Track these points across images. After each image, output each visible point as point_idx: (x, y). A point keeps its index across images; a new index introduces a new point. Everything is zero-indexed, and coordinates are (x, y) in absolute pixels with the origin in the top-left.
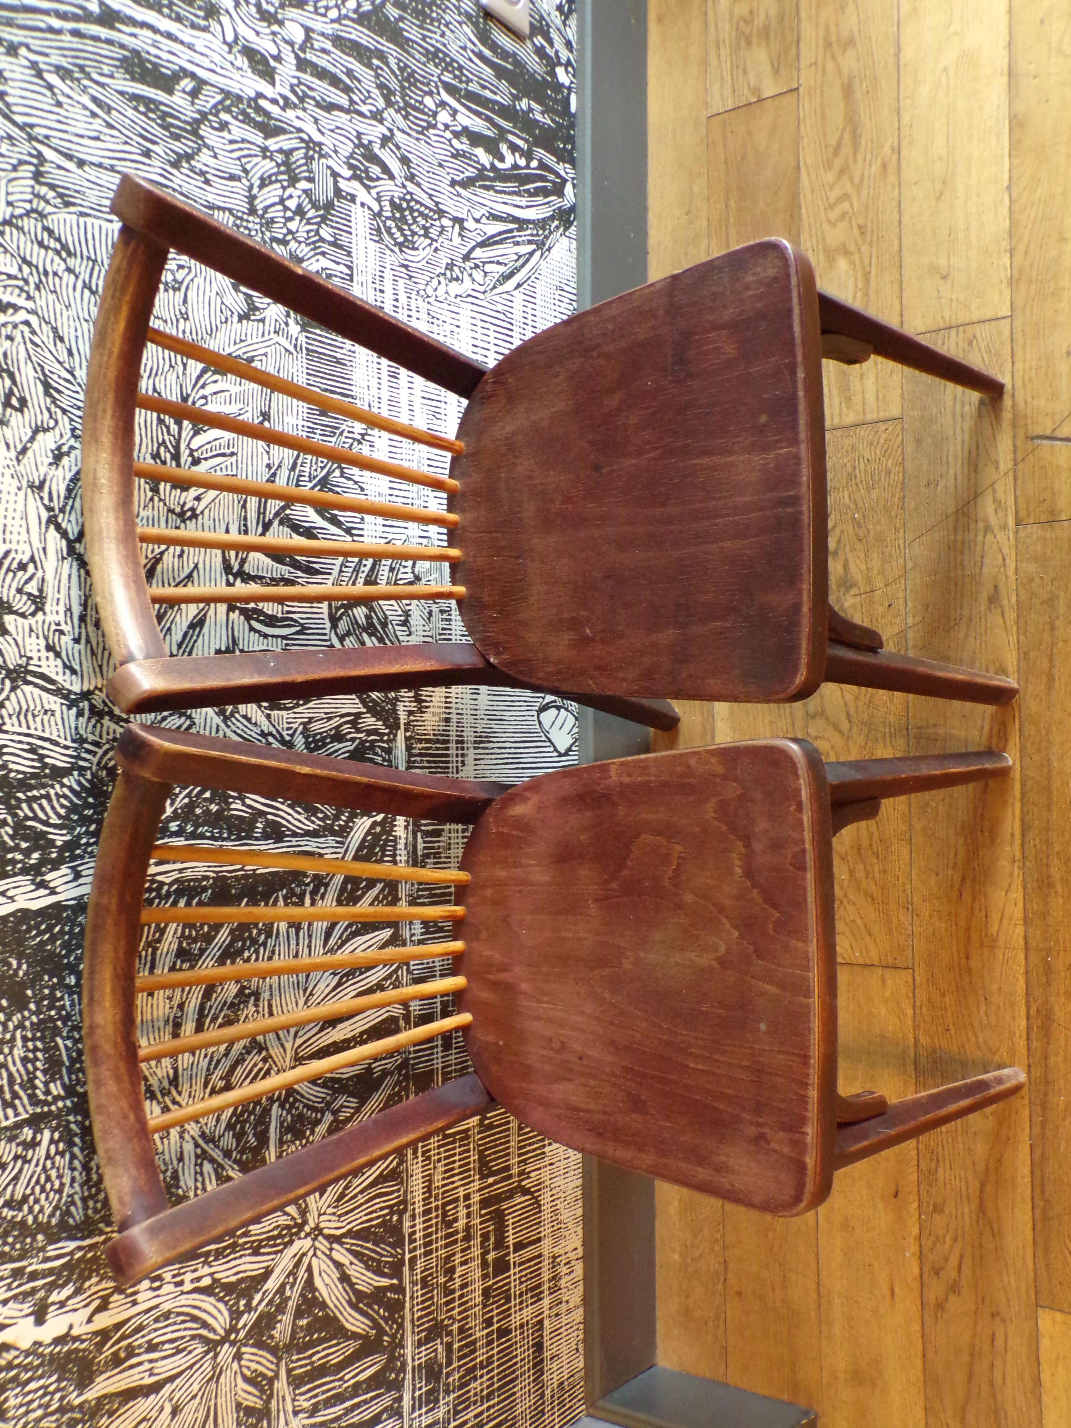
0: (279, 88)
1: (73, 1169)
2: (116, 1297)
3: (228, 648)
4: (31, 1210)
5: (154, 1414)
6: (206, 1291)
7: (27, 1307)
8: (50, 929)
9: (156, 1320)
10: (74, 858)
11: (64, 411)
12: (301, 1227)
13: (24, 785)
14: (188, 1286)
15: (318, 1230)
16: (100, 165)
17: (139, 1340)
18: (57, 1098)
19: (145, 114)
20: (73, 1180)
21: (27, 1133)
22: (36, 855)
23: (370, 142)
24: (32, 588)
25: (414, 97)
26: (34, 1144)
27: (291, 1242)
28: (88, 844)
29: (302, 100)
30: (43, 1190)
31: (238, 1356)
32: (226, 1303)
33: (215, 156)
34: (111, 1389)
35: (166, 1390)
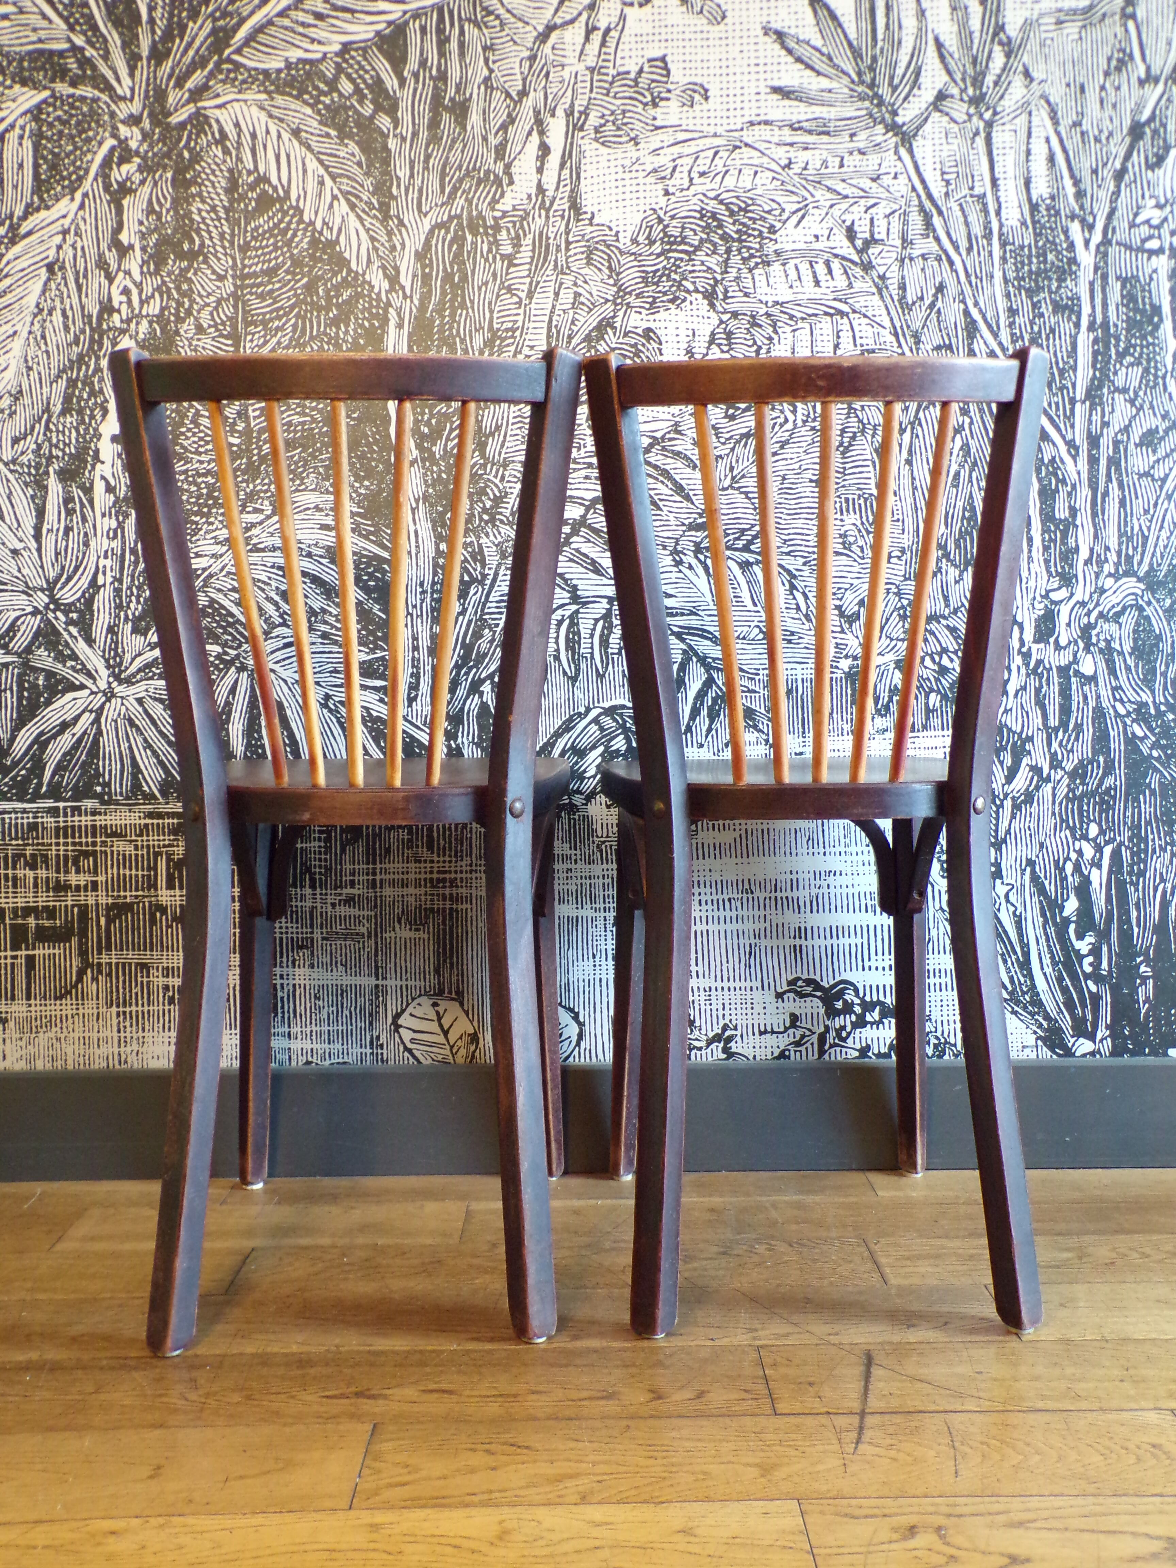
0: (1035, 647)
1: (209, 463)
2: (112, 498)
3: (579, 597)
4: (189, 430)
5: (20, 534)
6: (93, 583)
8: (376, 442)
9: (86, 534)
10: (423, 460)
11: (733, 449)
12: (117, 677)
14: (102, 562)
15: (110, 695)
16: (913, 478)
17: (76, 518)
18: (260, 448)
19: (964, 517)
20: (202, 462)
21: (241, 426)
22: (426, 430)
23: (1029, 753)
25: (1090, 808)
27: (108, 667)
28: (432, 472)
29: (1035, 671)
30: (201, 439)
31: (36, 612)
32: (79, 600)
33: (957, 582)
34: (49, 498)
35: (33, 545)
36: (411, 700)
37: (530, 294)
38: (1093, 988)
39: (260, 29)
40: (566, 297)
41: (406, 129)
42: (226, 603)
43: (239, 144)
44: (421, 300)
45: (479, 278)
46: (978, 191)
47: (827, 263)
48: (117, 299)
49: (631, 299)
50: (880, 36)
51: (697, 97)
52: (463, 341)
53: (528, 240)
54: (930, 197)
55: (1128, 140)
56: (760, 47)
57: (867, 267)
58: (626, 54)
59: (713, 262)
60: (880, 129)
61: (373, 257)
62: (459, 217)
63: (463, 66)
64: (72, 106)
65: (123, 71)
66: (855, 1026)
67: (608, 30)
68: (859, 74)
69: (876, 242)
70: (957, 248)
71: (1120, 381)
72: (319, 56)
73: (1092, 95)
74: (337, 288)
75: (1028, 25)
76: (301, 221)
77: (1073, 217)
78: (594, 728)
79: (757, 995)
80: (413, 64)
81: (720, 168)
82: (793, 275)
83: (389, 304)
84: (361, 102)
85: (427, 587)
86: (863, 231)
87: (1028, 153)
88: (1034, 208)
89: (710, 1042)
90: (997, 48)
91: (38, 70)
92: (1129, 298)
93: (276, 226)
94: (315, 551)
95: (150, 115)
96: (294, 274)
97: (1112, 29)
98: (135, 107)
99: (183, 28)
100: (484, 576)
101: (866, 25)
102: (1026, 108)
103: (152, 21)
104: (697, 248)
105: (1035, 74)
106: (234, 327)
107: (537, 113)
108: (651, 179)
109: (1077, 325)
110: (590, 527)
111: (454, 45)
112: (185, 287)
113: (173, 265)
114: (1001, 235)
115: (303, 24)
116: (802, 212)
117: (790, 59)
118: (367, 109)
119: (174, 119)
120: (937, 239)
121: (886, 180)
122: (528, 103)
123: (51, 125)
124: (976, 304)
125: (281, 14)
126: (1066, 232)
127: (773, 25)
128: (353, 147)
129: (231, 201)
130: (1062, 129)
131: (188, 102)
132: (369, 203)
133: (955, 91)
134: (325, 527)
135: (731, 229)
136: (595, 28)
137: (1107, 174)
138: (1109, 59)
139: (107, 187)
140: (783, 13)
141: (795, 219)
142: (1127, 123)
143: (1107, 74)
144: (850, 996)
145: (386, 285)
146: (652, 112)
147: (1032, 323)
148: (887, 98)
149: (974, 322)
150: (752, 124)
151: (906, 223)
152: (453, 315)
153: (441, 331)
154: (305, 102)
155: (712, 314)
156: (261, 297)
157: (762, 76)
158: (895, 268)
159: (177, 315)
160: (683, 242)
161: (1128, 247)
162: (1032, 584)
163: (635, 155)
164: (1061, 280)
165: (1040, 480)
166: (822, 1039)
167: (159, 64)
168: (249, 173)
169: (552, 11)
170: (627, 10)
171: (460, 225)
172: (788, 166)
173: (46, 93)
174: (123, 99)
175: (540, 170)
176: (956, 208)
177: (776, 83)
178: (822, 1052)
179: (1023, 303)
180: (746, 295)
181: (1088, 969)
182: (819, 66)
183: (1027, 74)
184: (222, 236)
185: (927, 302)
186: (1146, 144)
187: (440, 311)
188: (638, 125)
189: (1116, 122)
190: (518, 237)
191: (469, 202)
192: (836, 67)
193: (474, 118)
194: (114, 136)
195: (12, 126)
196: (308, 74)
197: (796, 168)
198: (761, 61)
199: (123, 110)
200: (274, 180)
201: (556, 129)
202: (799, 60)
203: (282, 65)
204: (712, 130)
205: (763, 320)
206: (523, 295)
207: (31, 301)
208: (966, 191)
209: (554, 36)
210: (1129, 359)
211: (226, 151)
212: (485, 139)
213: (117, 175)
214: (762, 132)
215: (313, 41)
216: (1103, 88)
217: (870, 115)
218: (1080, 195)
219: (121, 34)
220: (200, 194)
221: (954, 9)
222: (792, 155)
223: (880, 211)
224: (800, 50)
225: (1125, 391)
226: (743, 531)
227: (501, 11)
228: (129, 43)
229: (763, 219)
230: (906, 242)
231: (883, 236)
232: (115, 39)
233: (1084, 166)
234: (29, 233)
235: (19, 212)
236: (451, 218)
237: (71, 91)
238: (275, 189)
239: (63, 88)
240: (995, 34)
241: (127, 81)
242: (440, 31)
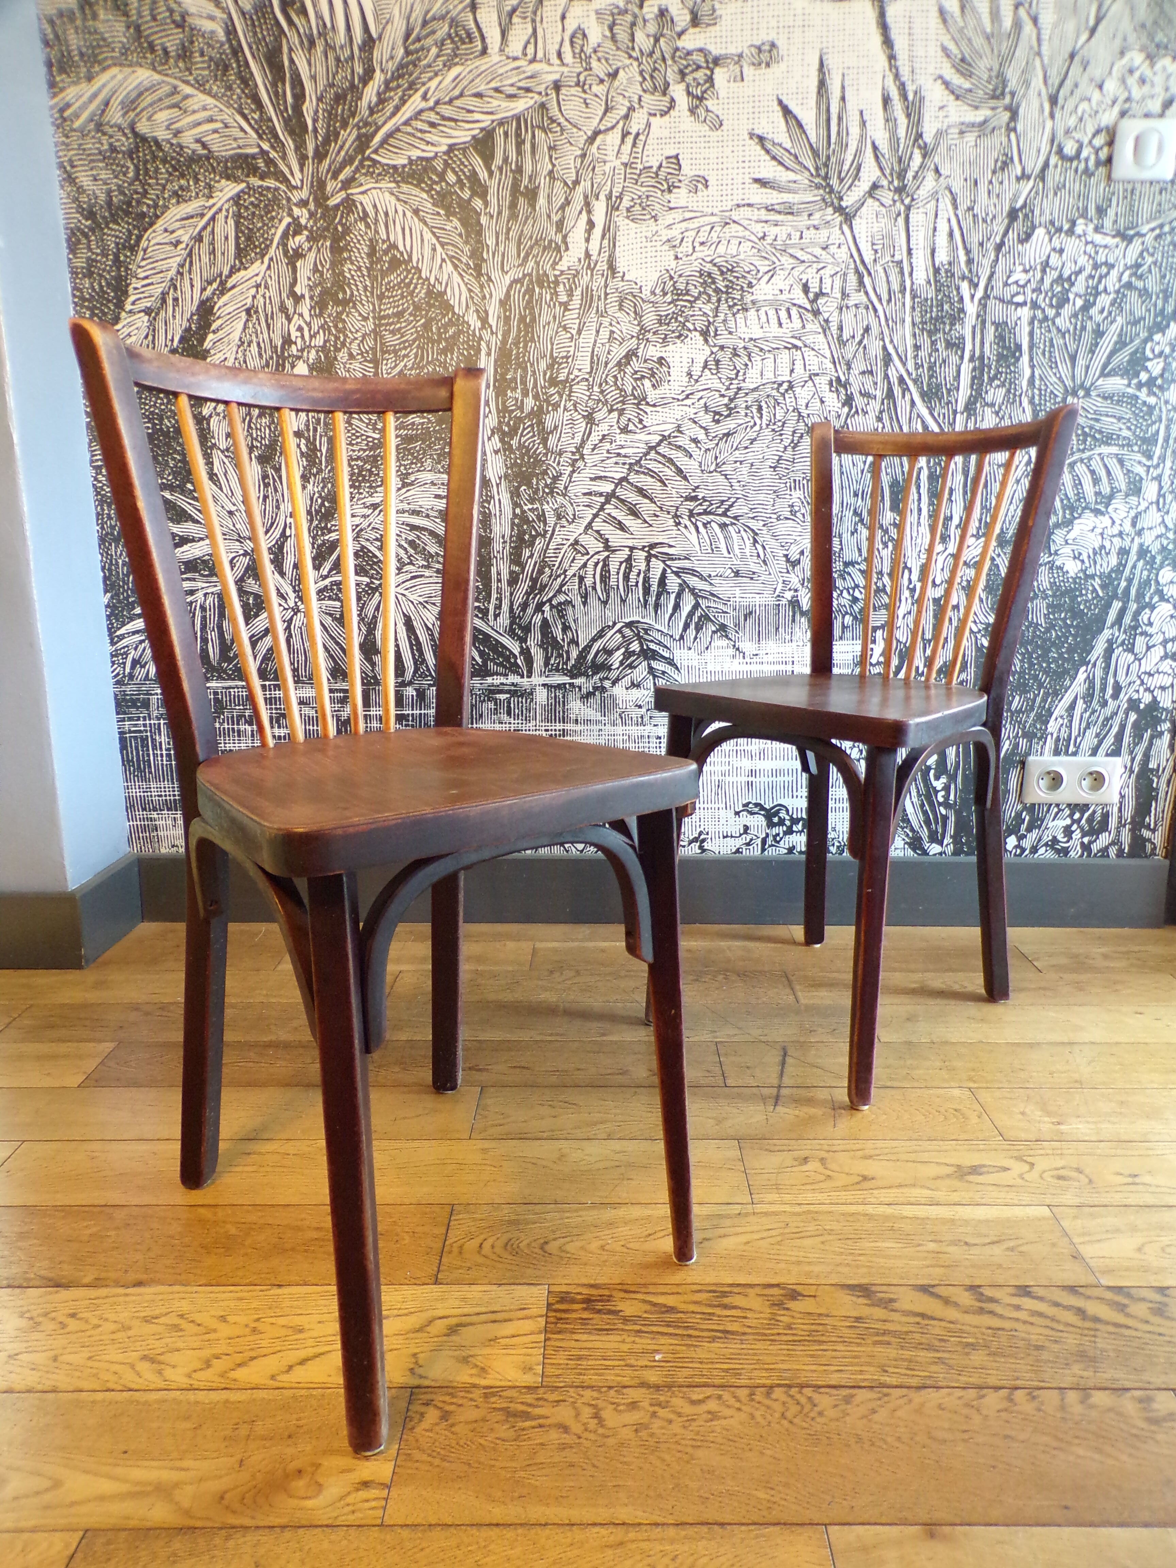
0: (918, 585)
5: (234, 500)
7: (302, 427)
13: (541, 423)
15: (297, 610)
17: (271, 489)
22: (507, 429)
24: (631, 427)
26: (374, 429)
27: (295, 592)
29: (917, 602)
31: (246, 554)
35: (242, 508)
36: (496, 616)
37: (579, 332)
38: (943, 812)
39: (390, 135)
40: (604, 334)
41: (493, 209)
42: (372, 549)
43: (376, 220)
44: (503, 335)
45: (544, 319)
46: (897, 258)
47: (788, 310)
48: (294, 334)
49: (649, 336)
50: (833, 140)
51: (700, 186)
52: (532, 365)
53: (578, 292)
54: (863, 262)
55: (1006, 221)
56: (747, 148)
57: (816, 313)
58: (650, 153)
59: (708, 308)
60: (830, 210)
61: (470, 302)
62: (530, 275)
63: (535, 162)
64: (261, 194)
65: (296, 168)
66: (785, 833)
67: (638, 134)
68: (817, 169)
69: (823, 294)
70: (880, 300)
71: (989, 398)
72: (431, 155)
73: (983, 187)
74: (446, 326)
75: (939, 134)
76: (420, 277)
77: (963, 278)
78: (618, 635)
79: (722, 813)
80: (498, 160)
81: (715, 239)
82: (764, 318)
83: (481, 338)
84: (462, 189)
85: (507, 538)
86: (814, 288)
87: (935, 229)
88: (937, 271)
89: (690, 842)
90: (917, 151)
91: (237, 168)
92: (1000, 338)
93: (402, 281)
94: (431, 513)
95: (315, 200)
96: (415, 316)
97: (1000, 138)
98: (304, 194)
99: (337, 135)
100: (546, 532)
101: (823, 132)
102: (935, 196)
103: (315, 130)
104: (697, 299)
105: (942, 171)
106: (375, 354)
107: (586, 197)
108: (666, 247)
109: (962, 358)
110: (618, 498)
111: (528, 146)
112: (340, 325)
113: (332, 309)
114: (912, 290)
115: (421, 131)
116: (772, 273)
117: (768, 158)
118: (466, 194)
119: (332, 202)
120: (866, 293)
121: (833, 249)
122: (580, 189)
123: (247, 208)
124: (892, 341)
125: (406, 123)
126: (958, 289)
127: (756, 132)
128: (456, 222)
129: (372, 263)
130: (959, 212)
131: (341, 190)
132: (467, 265)
133: (885, 183)
134: (437, 496)
135: (721, 285)
136: (629, 133)
137: (990, 246)
138: (996, 161)
139: (286, 252)
140: (764, 122)
141: (766, 277)
142: (1006, 208)
143: (994, 172)
144: (783, 814)
145: (479, 324)
146: (667, 196)
147: (930, 355)
148: (836, 188)
149: (889, 354)
150: (738, 206)
151: (845, 281)
152: (525, 347)
153: (517, 358)
154: (423, 189)
155: (706, 347)
156: (393, 332)
157: (747, 170)
158: (836, 314)
159: (335, 346)
160: (687, 294)
161: (1002, 300)
162: (919, 541)
163: (655, 229)
164: (952, 324)
165: (929, 468)
166: (764, 842)
167: (320, 162)
168: (384, 242)
169: (598, 119)
170: (652, 119)
171: (531, 281)
172: (763, 238)
173: (244, 185)
174: (296, 188)
175: (587, 240)
176: (881, 270)
177: (757, 176)
178: (763, 850)
179: (925, 341)
180: (730, 333)
181: (941, 800)
182: (788, 163)
183: (937, 170)
184: (365, 288)
185: (857, 340)
186: (1019, 226)
187: (516, 344)
188: (658, 206)
189: (999, 208)
190: (571, 289)
191: (537, 263)
192: (800, 163)
193: (542, 201)
194: (290, 215)
195: (220, 210)
196: (425, 169)
197: (769, 240)
198: (747, 159)
199: (296, 196)
200: (401, 248)
201: (600, 208)
202: (774, 158)
203: (406, 162)
204: (710, 211)
205: (742, 352)
206: (574, 332)
207: (236, 336)
208: (888, 258)
209: (599, 139)
210: (997, 382)
211: (368, 226)
212: (549, 216)
213: (293, 243)
214: (746, 212)
215: (428, 143)
216: (991, 182)
217: (824, 200)
218: (970, 262)
219: (294, 140)
220: (350, 258)
221: (887, 120)
222: (766, 229)
223: (826, 273)
224: (775, 151)
225: (992, 405)
226: (723, 502)
227: (562, 120)
228: (300, 147)
229: (744, 277)
230: (844, 295)
231: (828, 291)
232: (290, 144)
233: (974, 240)
234: (233, 287)
235: (226, 272)
236: (524, 276)
237: (260, 183)
238: (402, 254)
239: (255, 181)
240: (916, 140)
241: (298, 175)
242: (518, 135)
